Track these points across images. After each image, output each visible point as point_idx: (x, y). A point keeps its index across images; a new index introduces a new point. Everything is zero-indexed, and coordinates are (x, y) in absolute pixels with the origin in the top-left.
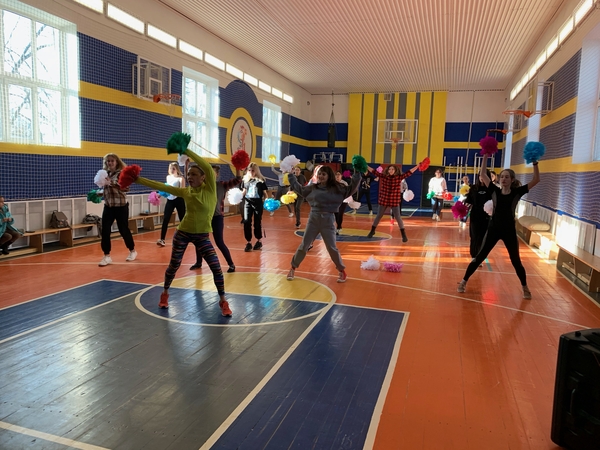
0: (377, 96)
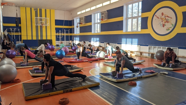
0: (31, 9)
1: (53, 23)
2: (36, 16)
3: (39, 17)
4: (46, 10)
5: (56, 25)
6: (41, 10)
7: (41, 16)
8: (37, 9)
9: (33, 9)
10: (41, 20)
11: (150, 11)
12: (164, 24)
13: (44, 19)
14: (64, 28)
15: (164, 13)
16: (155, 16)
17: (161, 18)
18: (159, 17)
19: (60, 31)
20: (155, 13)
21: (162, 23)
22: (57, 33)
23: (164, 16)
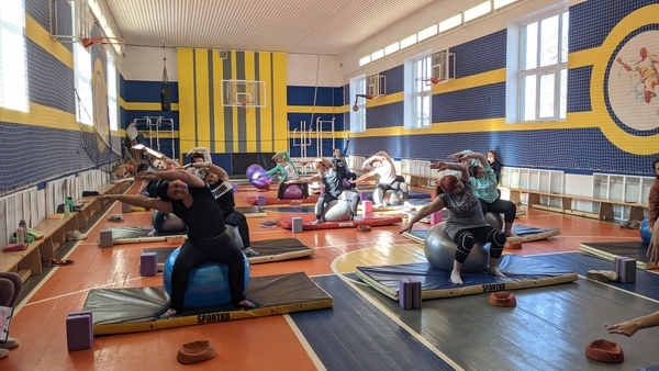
0: (210, 53)
1: (282, 96)
2: (227, 75)
3: (234, 80)
4: (257, 55)
5: (290, 103)
6: (240, 56)
7: (241, 75)
8: (229, 53)
9: (216, 54)
10: (241, 88)
11: (600, 44)
12: (650, 93)
13: (251, 84)
14: (316, 115)
15: (650, 52)
16: (615, 62)
17: (637, 69)
18: (631, 65)
19: (303, 124)
20: (617, 51)
21: (641, 88)
22: (295, 132)
23: (647, 60)
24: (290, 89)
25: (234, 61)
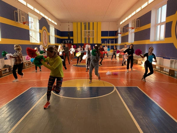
0: (81, 23)
1: (100, 34)
2: (85, 29)
3: (87, 30)
4: (93, 23)
5: (102, 36)
6: (89, 23)
7: (89, 29)
8: (86, 23)
10: (89, 32)
11: (174, 13)
13: (91, 31)
14: (109, 39)
19: (106, 42)
24: (102, 32)
25: (87, 25)
